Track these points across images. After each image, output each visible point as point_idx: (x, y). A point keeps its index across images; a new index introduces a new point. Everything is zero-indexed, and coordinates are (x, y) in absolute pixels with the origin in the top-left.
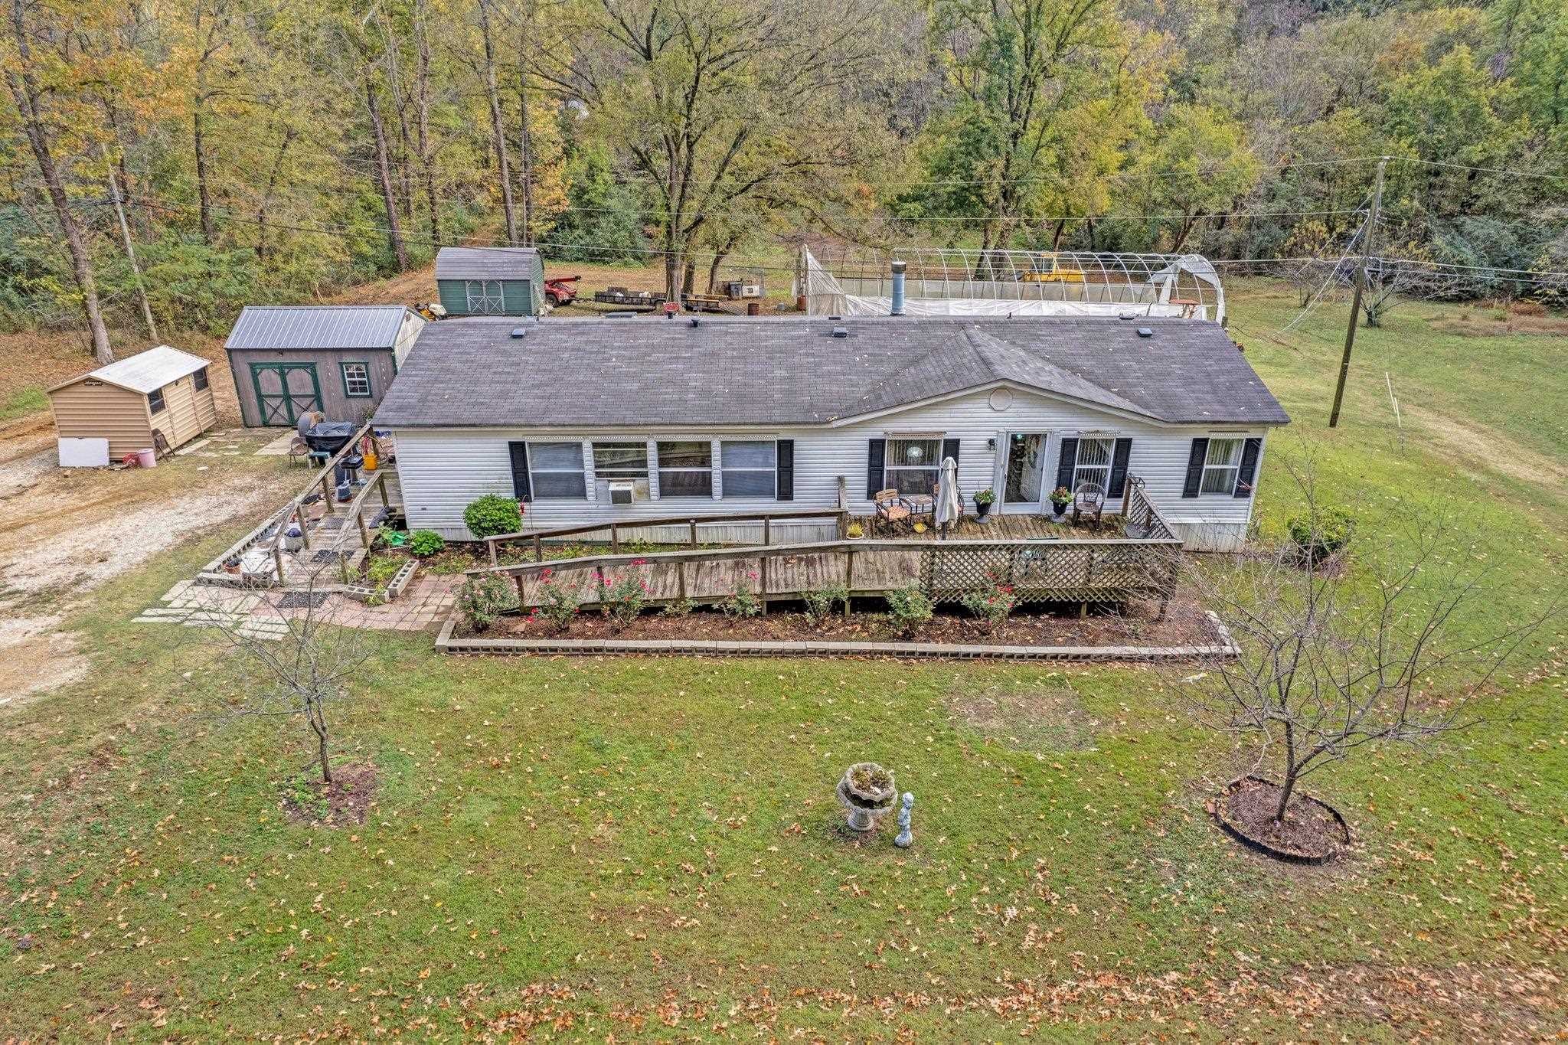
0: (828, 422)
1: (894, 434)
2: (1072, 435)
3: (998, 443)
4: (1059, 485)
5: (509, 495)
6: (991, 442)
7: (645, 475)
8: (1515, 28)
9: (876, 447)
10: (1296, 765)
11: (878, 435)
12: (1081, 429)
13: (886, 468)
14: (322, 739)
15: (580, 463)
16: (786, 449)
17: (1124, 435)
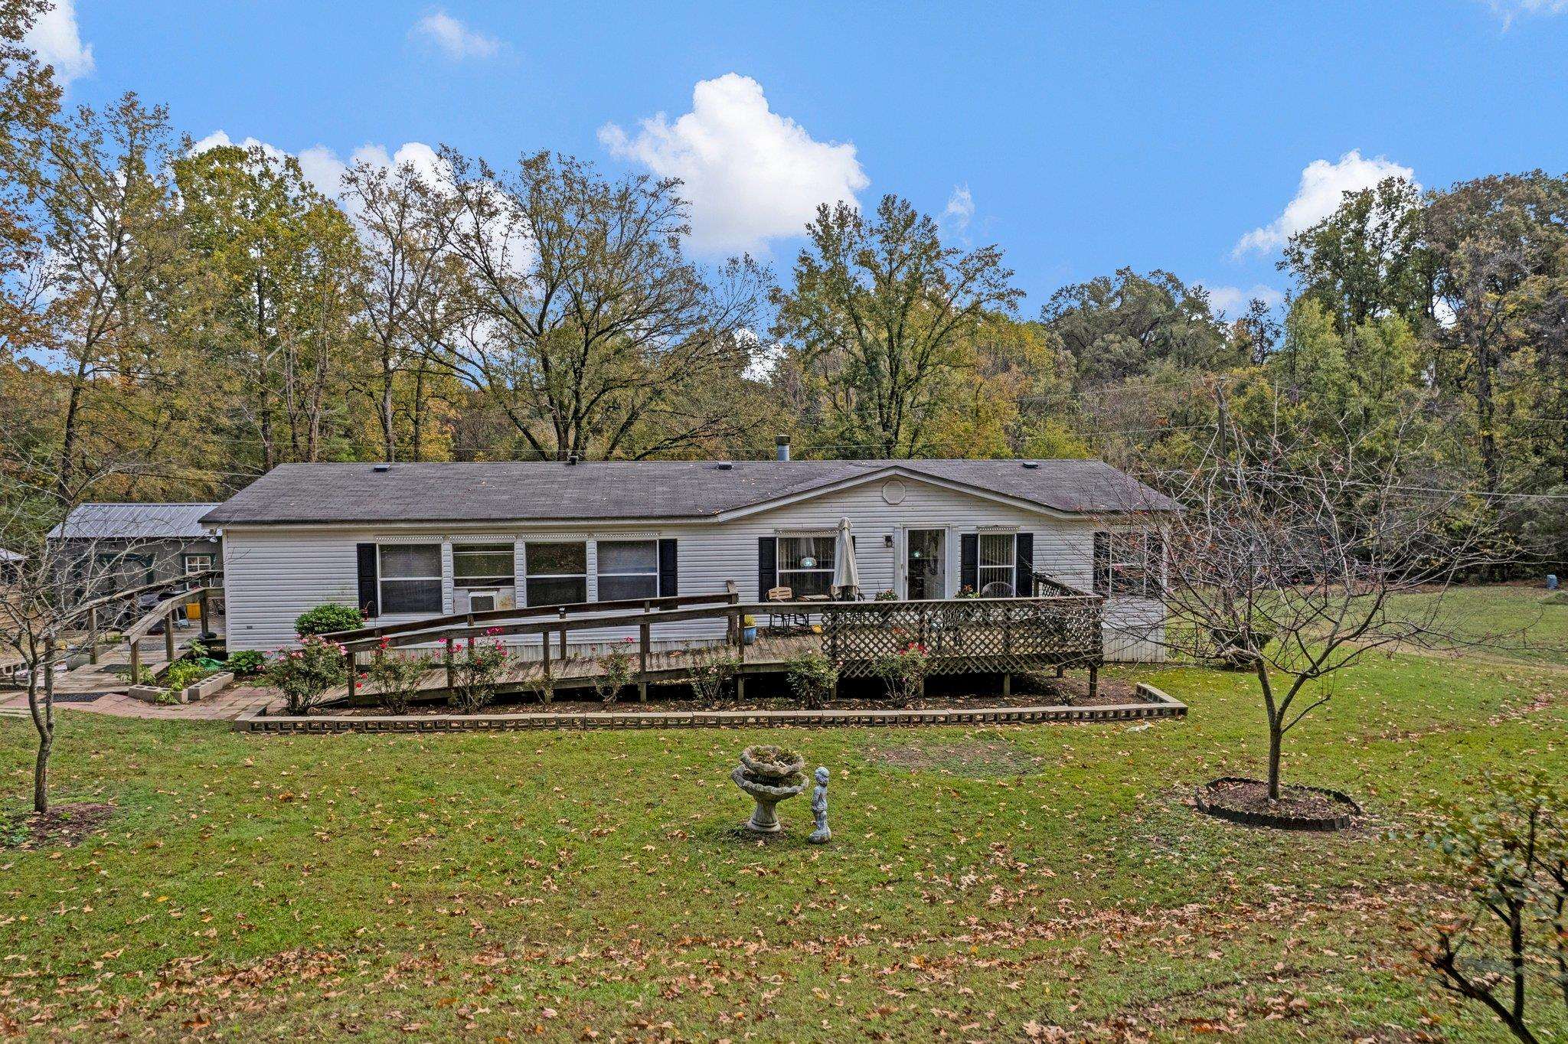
0: (715, 515)
1: (786, 531)
2: (971, 530)
3: (895, 540)
4: (963, 583)
5: (352, 605)
6: (888, 539)
7: (510, 582)
8: (1297, 369)
9: (767, 546)
10: (1277, 709)
11: (768, 533)
12: (980, 524)
13: (778, 571)
14: (44, 740)
15: (438, 572)
16: (669, 549)
17: (1024, 528)
